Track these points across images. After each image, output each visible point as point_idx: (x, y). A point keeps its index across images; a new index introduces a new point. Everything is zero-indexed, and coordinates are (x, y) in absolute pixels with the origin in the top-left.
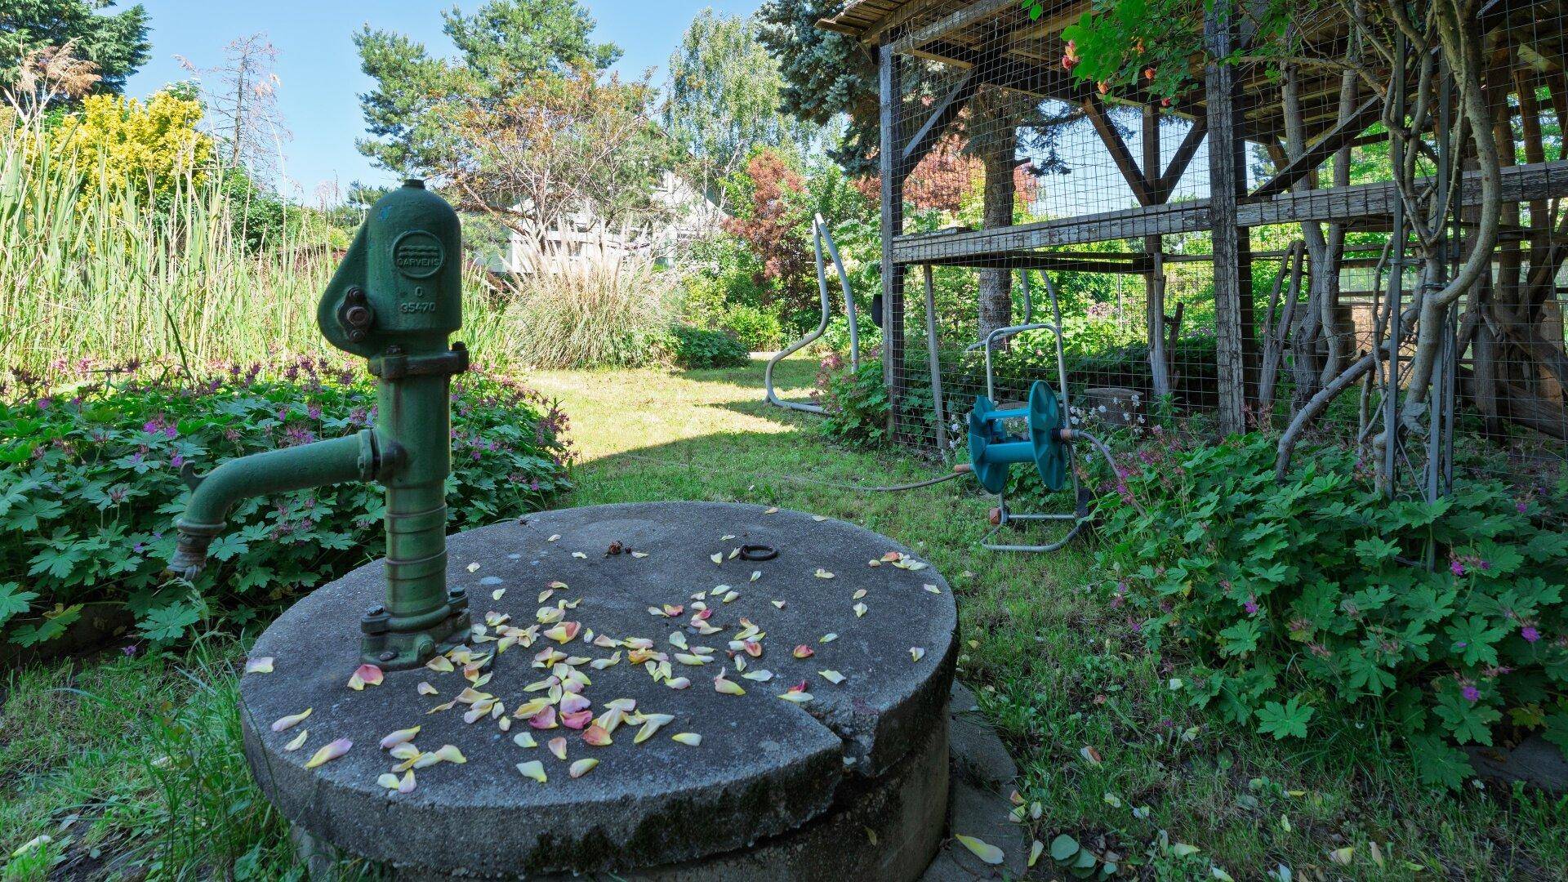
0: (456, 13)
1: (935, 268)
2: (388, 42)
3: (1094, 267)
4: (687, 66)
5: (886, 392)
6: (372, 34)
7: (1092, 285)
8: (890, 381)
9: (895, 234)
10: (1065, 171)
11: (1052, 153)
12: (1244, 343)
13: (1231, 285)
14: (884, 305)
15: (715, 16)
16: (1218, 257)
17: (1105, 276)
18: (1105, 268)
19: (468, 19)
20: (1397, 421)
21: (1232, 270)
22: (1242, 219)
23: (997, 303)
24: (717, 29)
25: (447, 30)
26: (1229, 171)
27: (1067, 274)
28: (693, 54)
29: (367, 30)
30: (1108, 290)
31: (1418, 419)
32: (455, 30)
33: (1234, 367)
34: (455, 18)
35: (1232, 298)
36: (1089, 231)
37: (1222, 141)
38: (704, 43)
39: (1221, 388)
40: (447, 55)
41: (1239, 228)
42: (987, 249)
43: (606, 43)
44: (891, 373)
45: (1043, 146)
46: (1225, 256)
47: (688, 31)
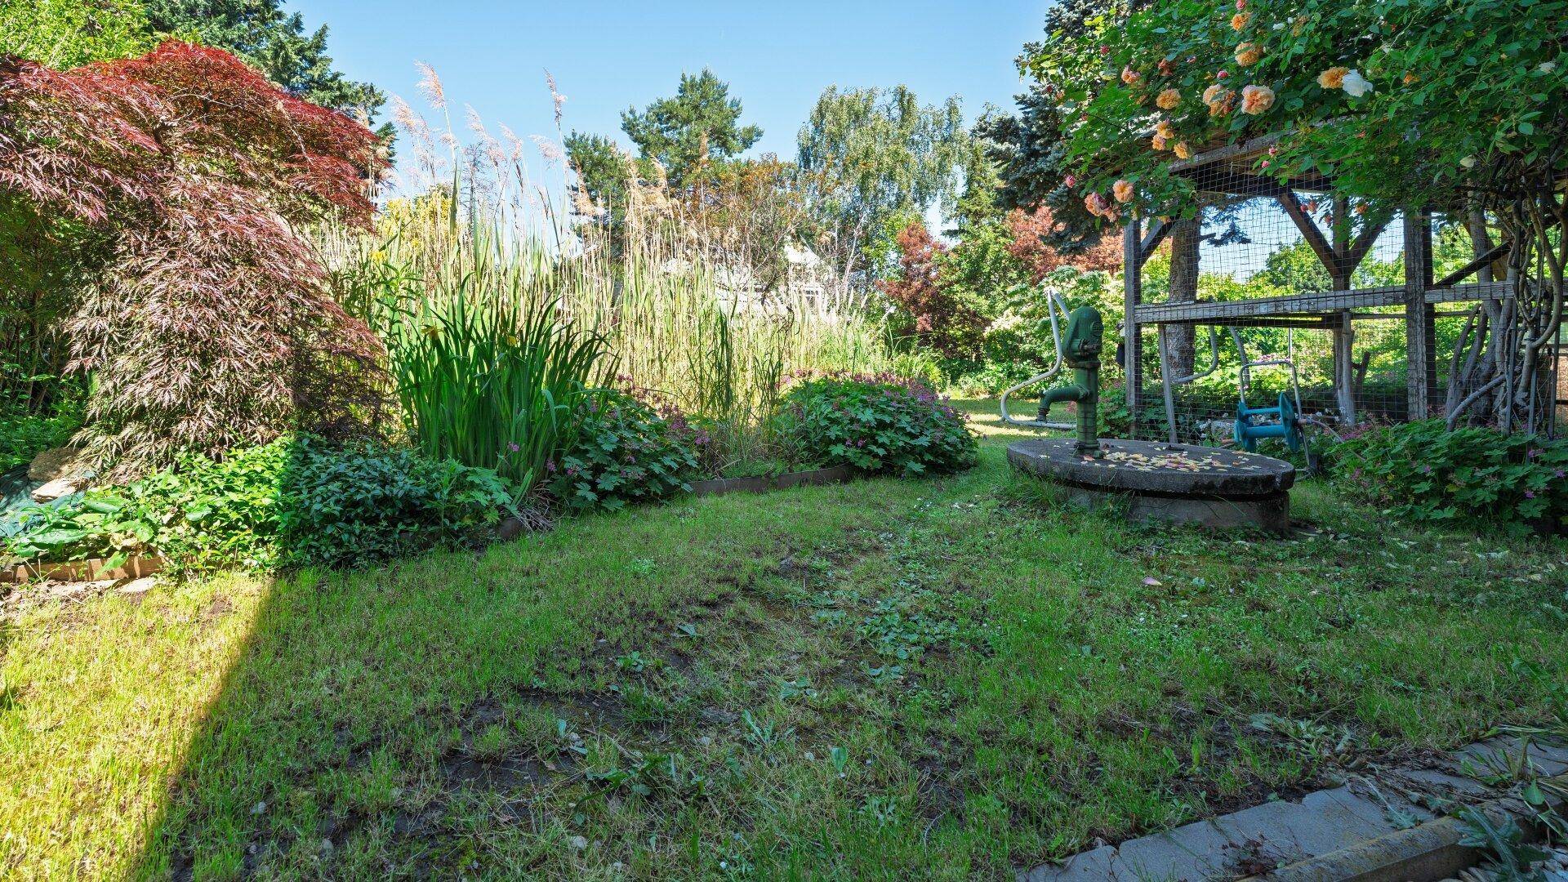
0: (632, 112)
1: (1169, 328)
2: (590, 142)
3: (1264, 323)
4: (813, 139)
5: (1129, 409)
6: (577, 137)
7: (1259, 338)
8: (1132, 402)
9: (1136, 304)
10: (1245, 241)
11: (1233, 226)
12: (1428, 373)
13: (1419, 338)
14: (1127, 351)
15: (839, 92)
16: (1409, 317)
17: (1273, 330)
18: (1278, 324)
19: (641, 117)
20: (1512, 401)
21: (1420, 330)
22: (1428, 298)
23: (1182, 352)
24: (841, 103)
25: (625, 128)
26: (1419, 269)
27: (1230, 328)
28: (818, 128)
29: (574, 135)
30: (1275, 342)
31: (1524, 400)
32: (629, 127)
33: (1421, 387)
34: (631, 117)
35: (1419, 346)
36: (1309, 304)
37: (1415, 250)
38: (829, 117)
39: (1410, 400)
40: (629, 150)
41: (1426, 305)
42: (1221, 314)
43: (748, 125)
44: (1133, 396)
45: (1223, 220)
46: (1416, 322)
47: (815, 106)
